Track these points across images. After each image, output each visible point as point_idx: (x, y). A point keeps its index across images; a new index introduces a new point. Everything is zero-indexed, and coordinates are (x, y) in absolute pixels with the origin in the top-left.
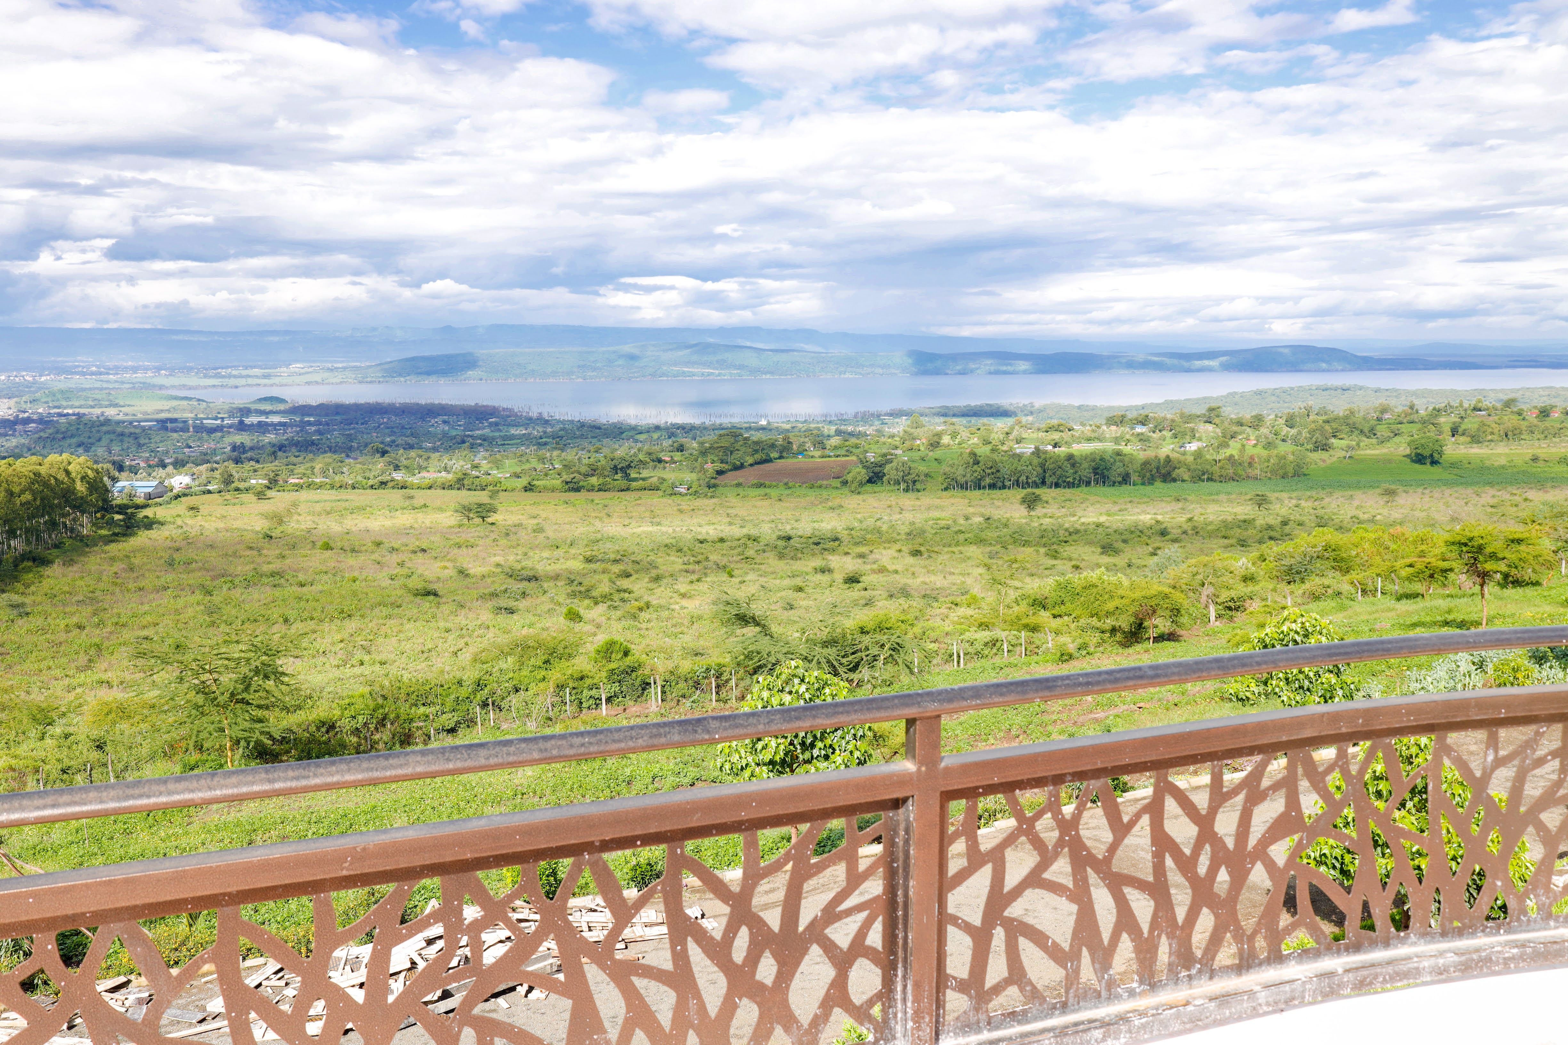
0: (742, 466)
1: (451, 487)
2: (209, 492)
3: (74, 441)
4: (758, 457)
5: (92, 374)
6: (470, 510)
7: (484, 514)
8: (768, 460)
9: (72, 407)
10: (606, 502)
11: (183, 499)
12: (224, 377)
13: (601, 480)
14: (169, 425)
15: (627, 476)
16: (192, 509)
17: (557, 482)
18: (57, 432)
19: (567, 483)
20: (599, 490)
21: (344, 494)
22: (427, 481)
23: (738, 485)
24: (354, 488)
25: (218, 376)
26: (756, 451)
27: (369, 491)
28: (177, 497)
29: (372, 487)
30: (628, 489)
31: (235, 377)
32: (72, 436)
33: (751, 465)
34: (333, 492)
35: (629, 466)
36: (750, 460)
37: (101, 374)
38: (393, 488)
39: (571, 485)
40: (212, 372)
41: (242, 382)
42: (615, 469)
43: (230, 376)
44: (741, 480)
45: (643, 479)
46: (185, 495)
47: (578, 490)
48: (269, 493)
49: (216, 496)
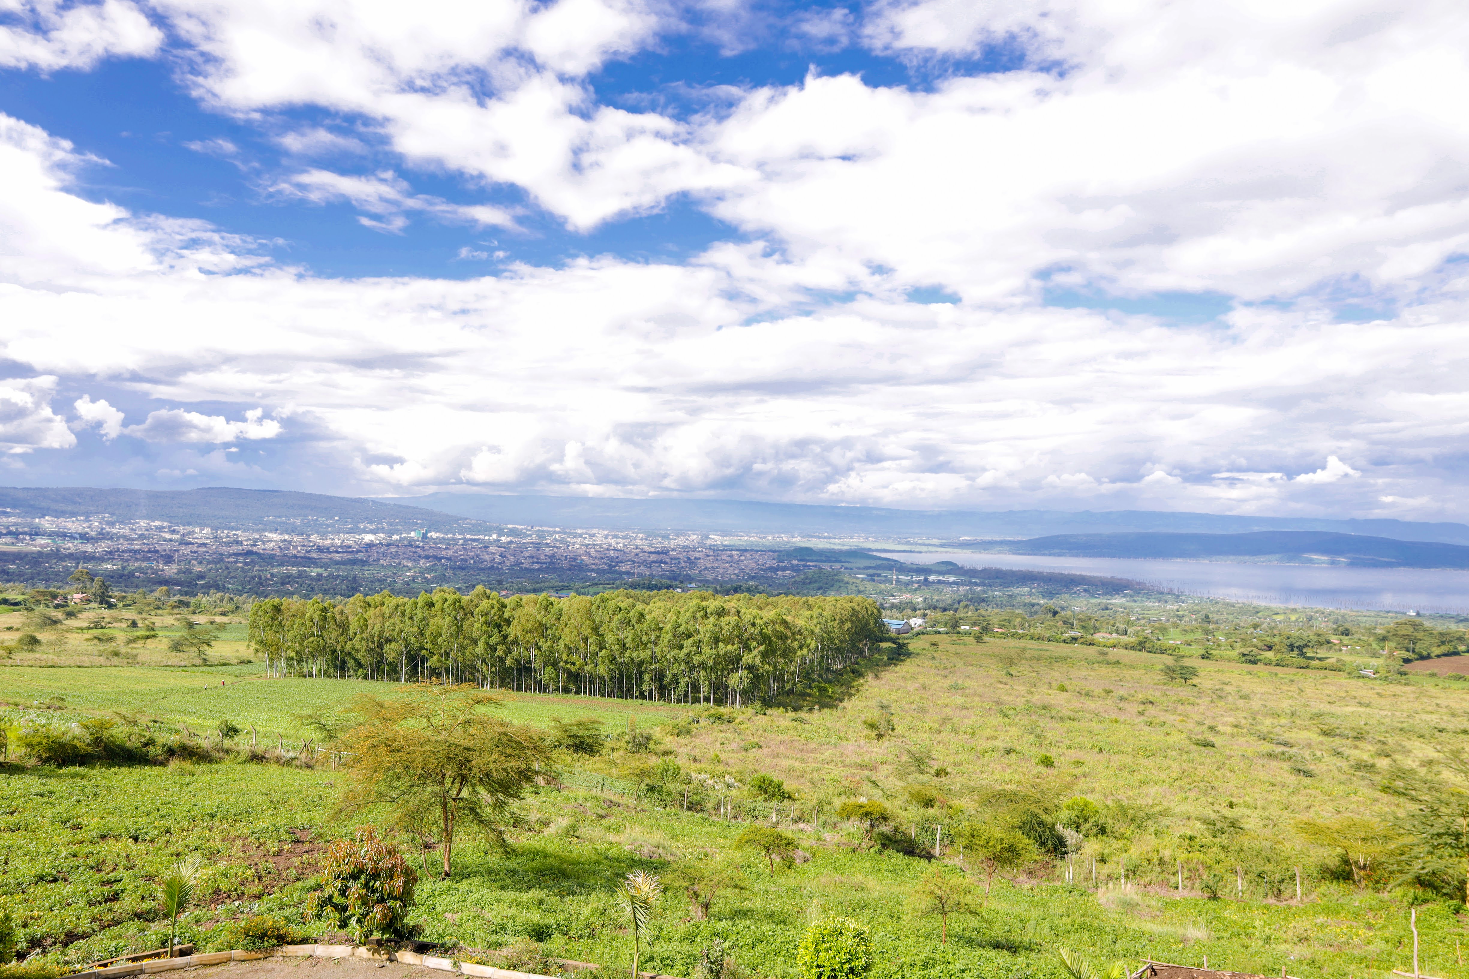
0: (1428, 657)
1: (1133, 648)
2: (939, 633)
3: (816, 585)
4: (1444, 649)
5: (825, 538)
6: (1174, 671)
7: (1187, 676)
8: (1456, 653)
9: (812, 561)
10: (1292, 677)
11: (922, 636)
12: (912, 544)
13: (1279, 656)
14: (876, 578)
15: (1302, 654)
16: (934, 645)
17: (1234, 654)
18: (807, 578)
19: (1244, 655)
20: (1277, 665)
21: (1045, 645)
22: (1112, 641)
23: (1433, 675)
24: (1049, 640)
25: (908, 543)
26: (1443, 643)
27: (1062, 644)
28: (918, 634)
29: (1064, 641)
30: (1307, 667)
31: (920, 544)
32: (816, 582)
33: (1438, 656)
34: (1033, 642)
35: (1306, 646)
36: (1436, 651)
37: (830, 538)
38: (1082, 643)
39: (1249, 658)
40: (903, 541)
41: (924, 549)
42: (1292, 647)
43: (916, 544)
44: (1436, 671)
45: (1320, 659)
46: (923, 633)
47: (1254, 662)
48: (986, 638)
49: (946, 636)
